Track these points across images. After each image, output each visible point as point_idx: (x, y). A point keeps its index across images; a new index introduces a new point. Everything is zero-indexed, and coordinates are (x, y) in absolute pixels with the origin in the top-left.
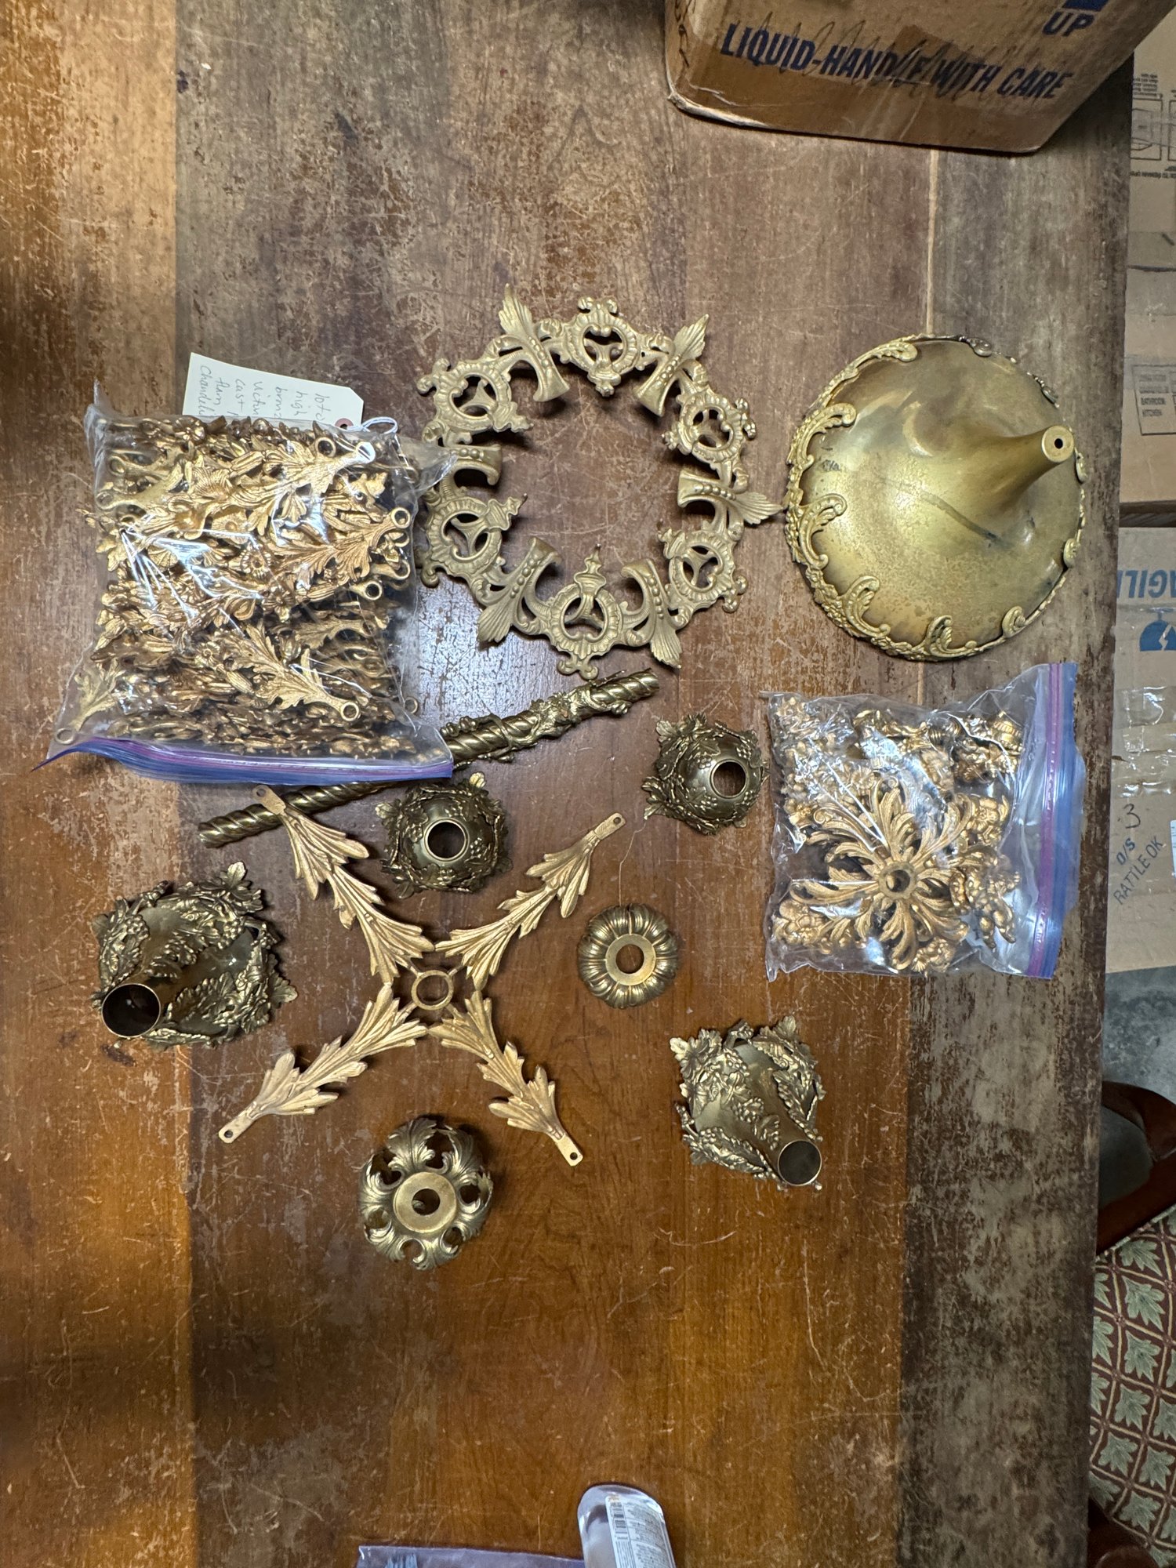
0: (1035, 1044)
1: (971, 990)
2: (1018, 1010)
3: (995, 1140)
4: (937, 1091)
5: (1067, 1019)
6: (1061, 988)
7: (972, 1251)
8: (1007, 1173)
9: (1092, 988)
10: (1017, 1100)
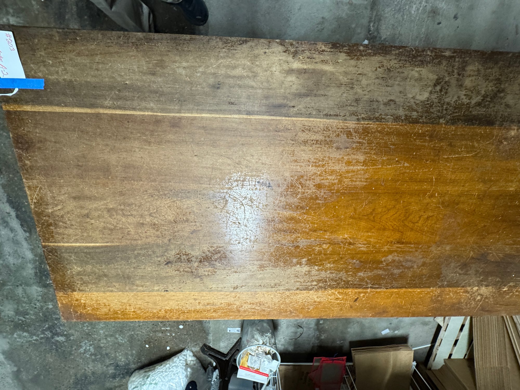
0: (410, 76)
1: (387, 100)
2: (397, 82)
3: (435, 92)
4: (415, 114)
5: (405, 63)
6: (394, 65)
7: (466, 101)
8: (447, 88)
9: (397, 52)
10: (426, 83)
